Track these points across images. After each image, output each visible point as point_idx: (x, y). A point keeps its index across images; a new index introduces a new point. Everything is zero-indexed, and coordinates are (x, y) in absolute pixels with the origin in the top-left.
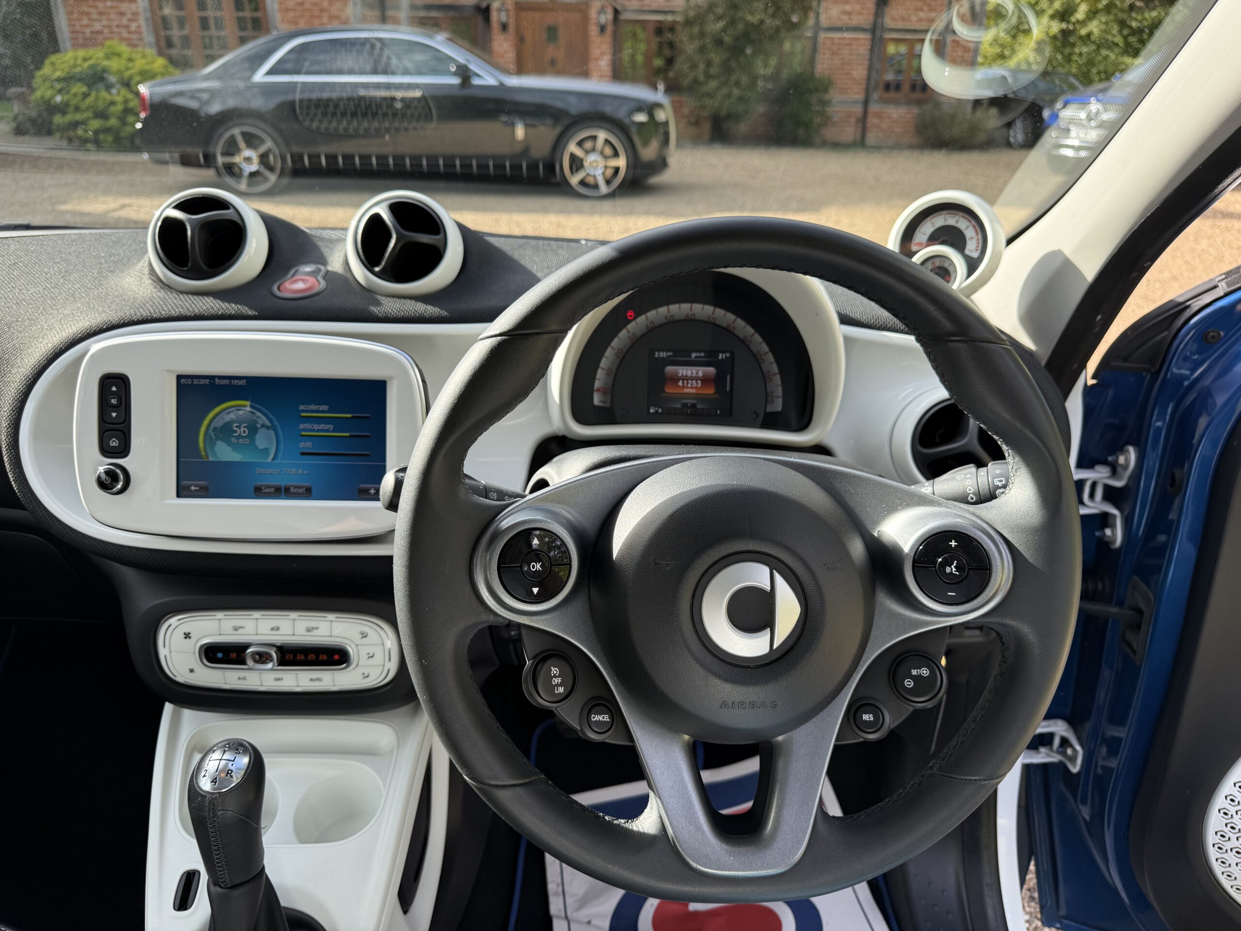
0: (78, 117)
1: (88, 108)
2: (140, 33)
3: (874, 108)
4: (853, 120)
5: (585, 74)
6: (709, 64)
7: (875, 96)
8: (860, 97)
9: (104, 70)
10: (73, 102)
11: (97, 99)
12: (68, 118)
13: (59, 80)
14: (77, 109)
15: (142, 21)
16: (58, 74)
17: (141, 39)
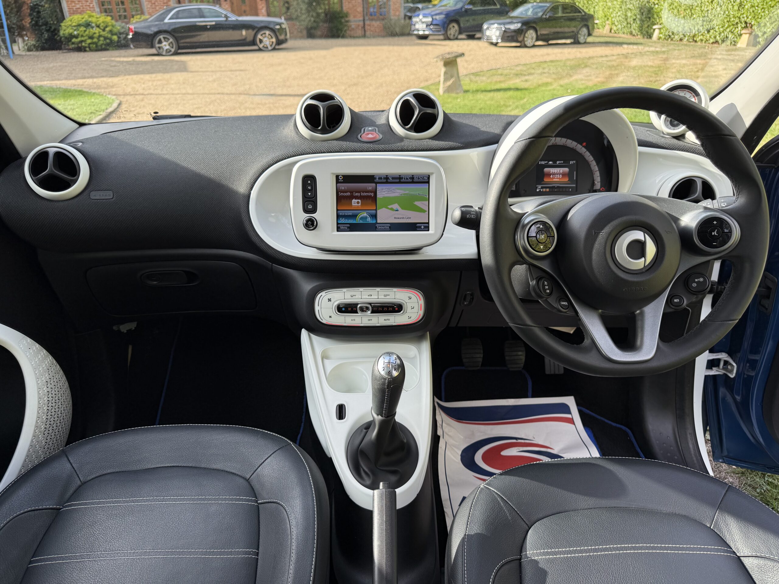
0: (83, 39)
1: (87, 35)
2: (94, 8)
3: (367, 22)
4: (360, 28)
5: (257, 15)
6: (301, 9)
7: (367, 18)
8: (362, 19)
9: (90, 22)
10: (81, 34)
11: (89, 32)
12: (79, 39)
13: (75, 26)
14: (82, 36)
15: (94, 4)
16: (74, 24)
17: (94, 10)
